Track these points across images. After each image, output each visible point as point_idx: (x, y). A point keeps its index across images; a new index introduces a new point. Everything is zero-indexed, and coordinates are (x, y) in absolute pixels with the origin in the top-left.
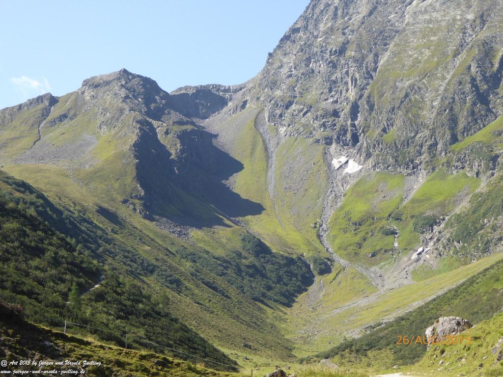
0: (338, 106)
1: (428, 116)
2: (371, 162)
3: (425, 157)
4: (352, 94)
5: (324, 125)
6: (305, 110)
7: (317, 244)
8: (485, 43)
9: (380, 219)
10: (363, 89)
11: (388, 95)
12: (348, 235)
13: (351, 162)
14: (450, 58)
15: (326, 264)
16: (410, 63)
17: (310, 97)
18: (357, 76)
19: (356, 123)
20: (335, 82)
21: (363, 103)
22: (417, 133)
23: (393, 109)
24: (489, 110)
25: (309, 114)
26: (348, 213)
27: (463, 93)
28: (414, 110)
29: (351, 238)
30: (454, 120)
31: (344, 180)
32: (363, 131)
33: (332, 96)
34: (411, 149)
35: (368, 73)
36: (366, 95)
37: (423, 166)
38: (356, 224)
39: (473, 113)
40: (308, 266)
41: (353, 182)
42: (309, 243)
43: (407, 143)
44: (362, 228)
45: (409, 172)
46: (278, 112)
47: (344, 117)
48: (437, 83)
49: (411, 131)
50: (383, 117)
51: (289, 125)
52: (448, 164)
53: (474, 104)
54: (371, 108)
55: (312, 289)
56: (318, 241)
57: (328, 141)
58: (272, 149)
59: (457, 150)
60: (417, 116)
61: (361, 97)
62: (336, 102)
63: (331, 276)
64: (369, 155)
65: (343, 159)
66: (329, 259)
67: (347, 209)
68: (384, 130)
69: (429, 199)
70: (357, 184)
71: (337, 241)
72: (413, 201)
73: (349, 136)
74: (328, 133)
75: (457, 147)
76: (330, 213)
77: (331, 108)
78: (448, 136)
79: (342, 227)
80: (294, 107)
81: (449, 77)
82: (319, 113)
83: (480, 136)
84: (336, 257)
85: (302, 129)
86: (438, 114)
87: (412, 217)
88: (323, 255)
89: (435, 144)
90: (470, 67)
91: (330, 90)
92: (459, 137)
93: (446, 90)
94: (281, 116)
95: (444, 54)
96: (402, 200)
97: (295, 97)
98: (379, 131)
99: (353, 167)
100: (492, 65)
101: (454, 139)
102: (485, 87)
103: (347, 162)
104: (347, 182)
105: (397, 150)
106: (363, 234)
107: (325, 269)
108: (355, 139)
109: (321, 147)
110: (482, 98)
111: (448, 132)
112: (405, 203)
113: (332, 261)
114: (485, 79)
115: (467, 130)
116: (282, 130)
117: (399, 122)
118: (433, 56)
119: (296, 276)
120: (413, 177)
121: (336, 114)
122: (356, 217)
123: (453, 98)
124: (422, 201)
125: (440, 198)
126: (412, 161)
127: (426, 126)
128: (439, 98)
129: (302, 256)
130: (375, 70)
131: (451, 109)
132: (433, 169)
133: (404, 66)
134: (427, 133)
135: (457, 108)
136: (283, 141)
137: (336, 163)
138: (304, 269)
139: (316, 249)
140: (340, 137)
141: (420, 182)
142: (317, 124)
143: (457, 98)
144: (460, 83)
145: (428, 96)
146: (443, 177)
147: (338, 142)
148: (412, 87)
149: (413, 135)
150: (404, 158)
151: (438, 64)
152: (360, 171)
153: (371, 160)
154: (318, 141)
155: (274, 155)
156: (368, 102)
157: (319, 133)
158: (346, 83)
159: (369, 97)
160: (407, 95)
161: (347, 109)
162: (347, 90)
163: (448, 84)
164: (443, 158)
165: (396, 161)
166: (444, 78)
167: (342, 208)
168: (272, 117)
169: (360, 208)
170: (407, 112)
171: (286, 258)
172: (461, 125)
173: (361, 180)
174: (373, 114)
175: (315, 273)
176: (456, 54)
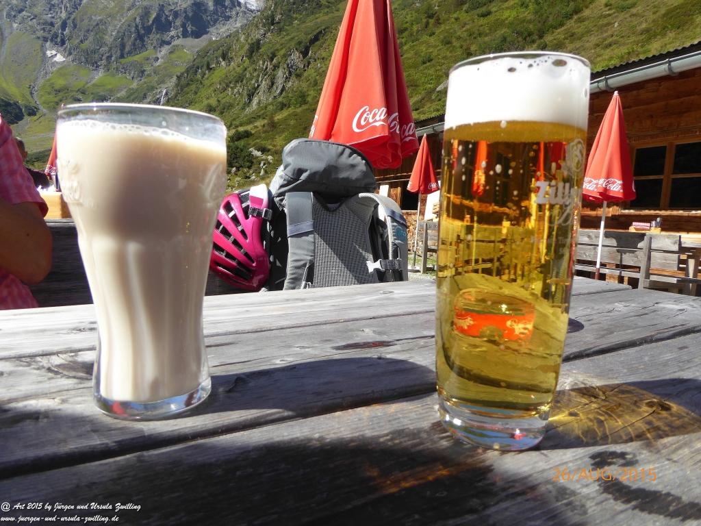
0: (53, 20)
1: (109, 39)
2: (71, 58)
3: (104, 62)
4: (64, 15)
5: (44, 29)
6: (32, 17)
7: (29, 97)
8: (146, 8)
9: (72, 91)
10: (71, 14)
11: (86, 22)
12: (51, 96)
13: (59, 55)
14: (125, 11)
15: (33, 110)
16: (102, 7)
17: (37, 10)
18: (68, 5)
19: (65, 33)
20: (54, 5)
21: (70, 22)
22: (101, 48)
23: (89, 30)
24: (143, 46)
25: (34, 20)
26: (53, 84)
27: (130, 32)
28: (101, 34)
29: (52, 98)
30: (123, 46)
31: (54, 64)
32: (68, 39)
33: (51, 14)
34: (96, 56)
35: (75, 6)
36: (72, 18)
37: (102, 67)
38: (56, 91)
39: (134, 44)
40: (21, 110)
41: (59, 66)
42: (23, 96)
43: (94, 52)
44: (60, 94)
45: (94, 68)
46: (13, 13)
47: (57, 28)
48: (116, 22)
49: (97, 45)
50: (82, 34)
51: (20, 24)
52: (117, 69)
53: (136, 39)
54: (75, 26)
55: (20, 123)
56: (30, 96)
57: (45, 40)
58: (6, 35)
59: (123, 63)
60: (102, 38)
61: (69, 18)
62: (53, 17)
63: (35, 118)
64: (70, 54)
65: (54, 52)
66: (36, 108)
67: (53, 81)
68: (82, 41)
69: (104, 86)
70: (60, 69)
71: (44, 98)
72: (94, 85)
73: (59, 39)
74: (46, 34)
75: (123, 61)
76: (41, 82)
77: (49, 20)
78: (119, 53)
79: (48, 91)
80: (24, 13)
81: (123, 21)
82: (41, 21)
83: (137, 58)
84: (41, 107)
85: (28, 28)
86: (114, 39)
87: (92, 94)
88: (33, 104)
89: (111, 56)
90: (136, 18)
91: (50, 10)
92: (125, 56)
93: (120, 27)
94: (15, 16)
95: (122, 8)
96: (87, 83)
97: (26, 7)
98: (78, 41)
99: (59, 58)
100: (148, 22)
101: (122, 56)
102: (143, 32)
103: (56, 55)
104: (55, 66)
105: (88, 54)
106: (60, 97)
107: (32, 112)
108: (63, 42)
109: (40, 42)
110: (140, 37)
111: (119, 51)
112: (88, 85)
113: (38, 109)
114: (144, 28)
115: (130, 53)
116: (15, 25)
117: (91, 39)
118: (115, 7)
119: (11, 113)
120: (95, 72)
121: (52, 24)
122: (57, 87)
123: (124, 33)
124: (99, 86)
125: (110, 87)
126: (96, 63)
127: (106, 45)
128: (116, 31)
129: (18, 102)
130: (80, 4)
131: (122, 39)
132: (108, 70)
133: (98, 7)
134: (107, 49)
135: (126, 39)
136: (14, 32)
137: (49, 53)
138: (17, 111)
139: (28, 100)
140: (53, 38)
141: (99, 75)
142: (39, 27)
143: (126, 33)
144: (129, 26)
145: (110, 28)
146: (113, 75)
147: (52, 41)
148: (101, 21)
149: (98, 48)
150: (91, 60)
151: (118, 12)
152: (64, 61)
153: (71, 56)
154: (38, 38)
155: (7, 39)
156: (73, 22)
157: (40, 33)
158: (61, 8)
159: (74, 19)
160: (97, 24)
161: (60, 23)
162: (61, 12)
163: (122, 25)
164: (114, 65)
165: (87, 61)
166: (120, 21)
167: (49, 80)
168: (9, 15)
169: (60, 83)
170: (96, 33)
171: (5, 101)
172: (127, 49)
173: (63, 67)
174: (76, 30)
175: (24, 114)
176: (129, 9)
